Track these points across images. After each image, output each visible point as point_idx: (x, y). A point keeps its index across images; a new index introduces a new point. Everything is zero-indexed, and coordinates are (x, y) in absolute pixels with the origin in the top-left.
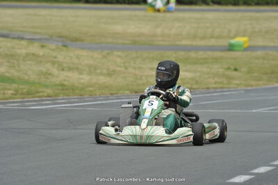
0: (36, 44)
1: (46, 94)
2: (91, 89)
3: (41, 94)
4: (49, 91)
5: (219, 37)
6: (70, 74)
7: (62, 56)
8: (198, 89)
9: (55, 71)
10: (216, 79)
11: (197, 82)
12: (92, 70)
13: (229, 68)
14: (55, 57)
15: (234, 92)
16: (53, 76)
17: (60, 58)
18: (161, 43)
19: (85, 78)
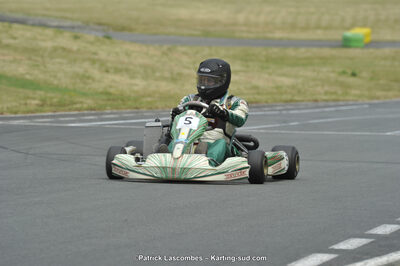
0: (67, 34)
1: (85, 106)
2: (149, 99)
3: (78, 106)
4: (89, 102)
5: (328, 28)
6: (117, 78)
7: (104, 52)
8: (303, 101)
9: (95, 73)
10: (326, 88)
11: (299, 92)
12: (148, 72)
13: (344, 73)
14: (95, 54)
15: (355, 107)
16: (94, 80)
17: (103, 55)
18: (245, 35)
19: (140, 84)
